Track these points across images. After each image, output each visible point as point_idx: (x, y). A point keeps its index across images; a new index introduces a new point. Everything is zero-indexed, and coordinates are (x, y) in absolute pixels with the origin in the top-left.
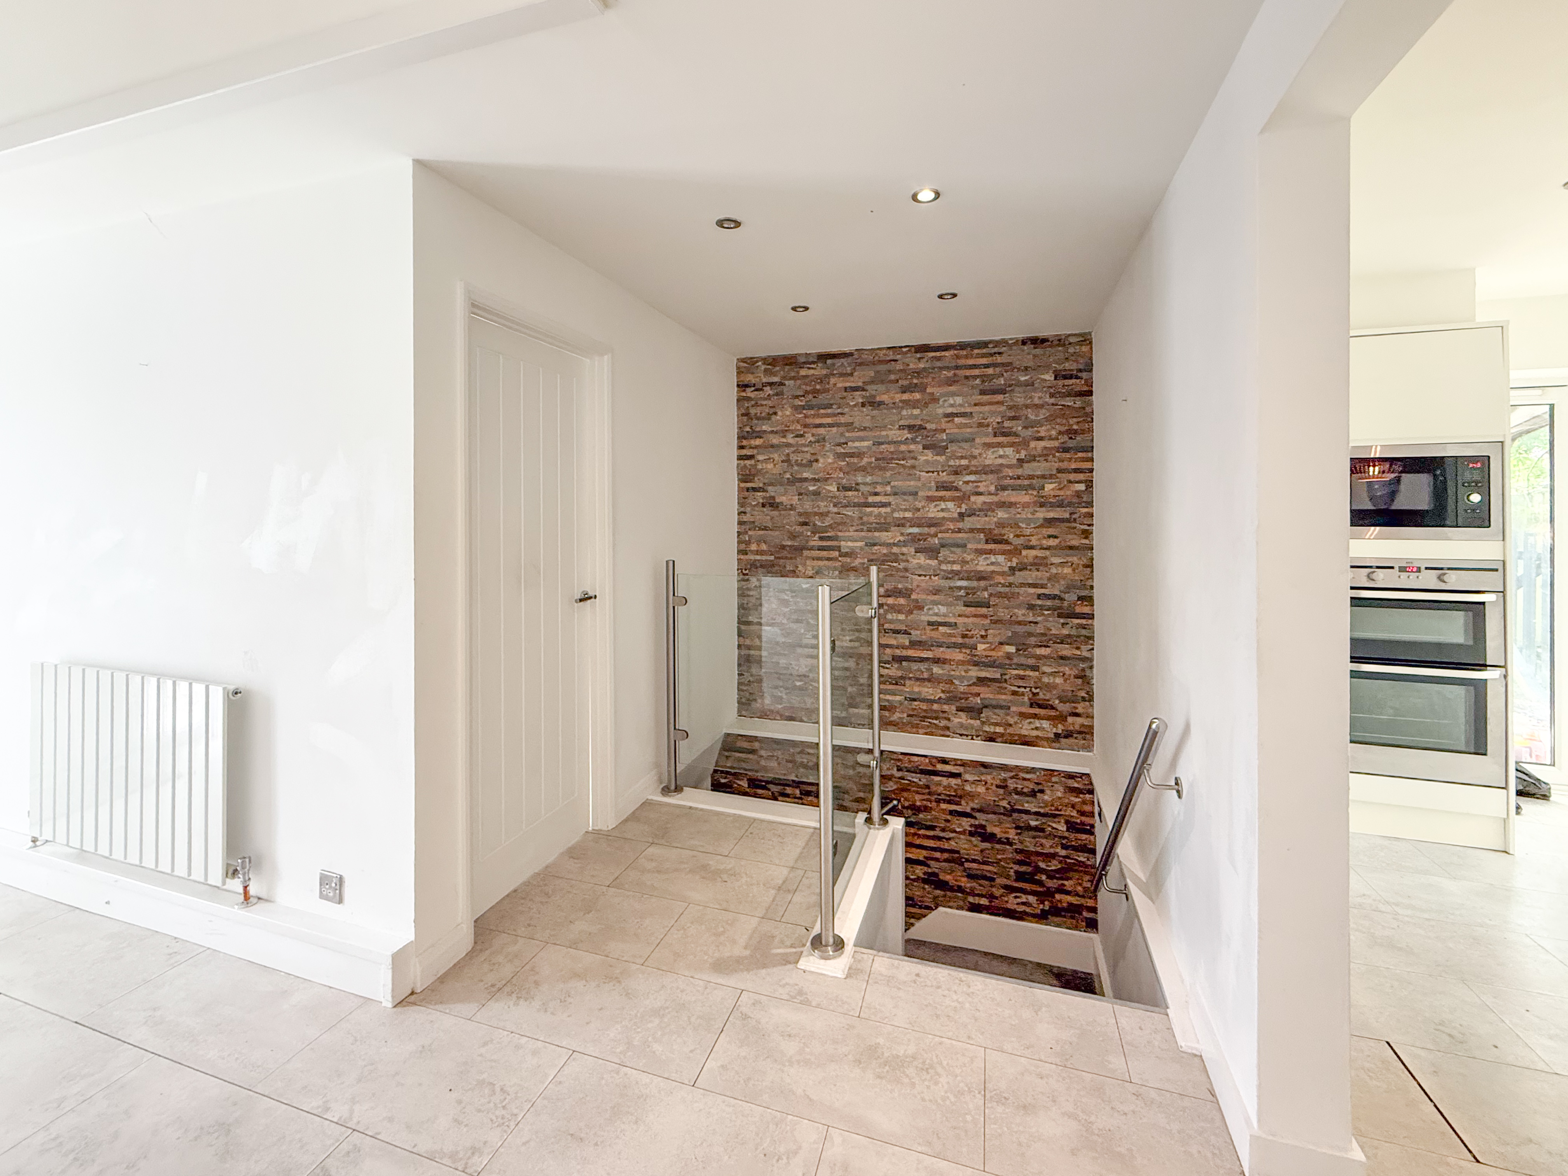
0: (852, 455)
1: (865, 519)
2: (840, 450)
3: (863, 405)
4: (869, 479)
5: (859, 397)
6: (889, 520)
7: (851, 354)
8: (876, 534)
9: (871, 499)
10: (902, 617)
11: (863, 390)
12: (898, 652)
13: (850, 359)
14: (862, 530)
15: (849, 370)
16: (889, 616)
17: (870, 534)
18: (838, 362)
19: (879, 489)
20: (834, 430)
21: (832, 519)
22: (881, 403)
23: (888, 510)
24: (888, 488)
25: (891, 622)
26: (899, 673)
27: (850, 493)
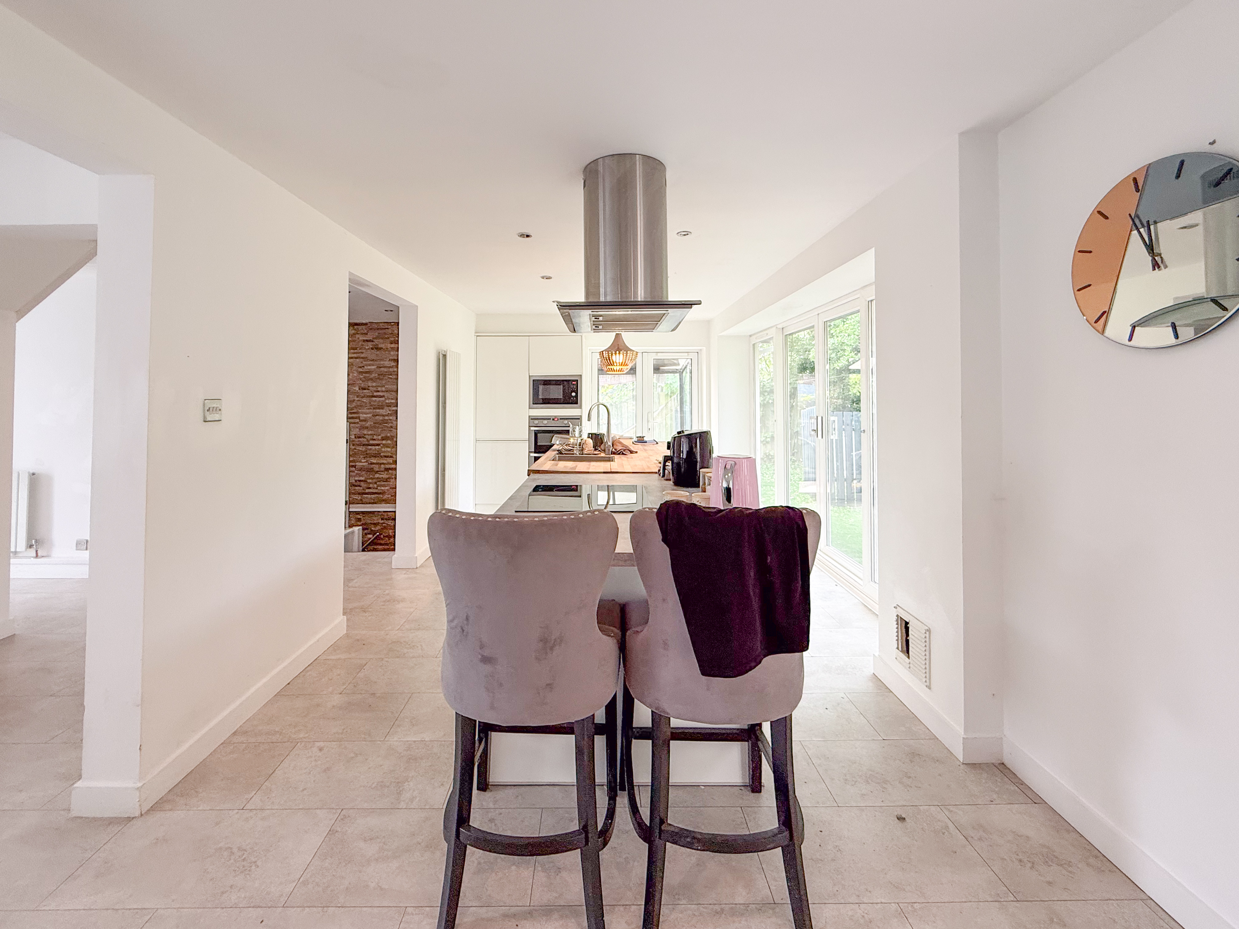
0: (366, 372)
1: (372, 403)
2: (360, 370)
3: (372, 349)
4: (374, 384)
5: (370, 345)
6: (384, 403)
7: (366, 324)
8: (378, 410)
9: (375, 394)
10: (389, 449)
11: (372, 341)
12: (387, 466)
13: (367, 326)
14: (371, 409)
15: (366, 331)
16: (383, 450)
17: (374, 410)
18: (360, 327)
19: (379, 389)
20: (358, 360)
21: (356, 403)
22: (381, 348)
23: (383, 399)
24: (384, 389)
25: (384, 452)
26: (387, 476)
27: (365, 391)
